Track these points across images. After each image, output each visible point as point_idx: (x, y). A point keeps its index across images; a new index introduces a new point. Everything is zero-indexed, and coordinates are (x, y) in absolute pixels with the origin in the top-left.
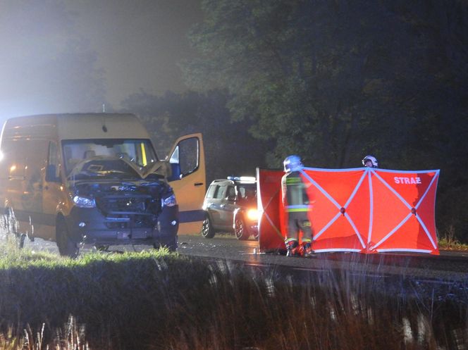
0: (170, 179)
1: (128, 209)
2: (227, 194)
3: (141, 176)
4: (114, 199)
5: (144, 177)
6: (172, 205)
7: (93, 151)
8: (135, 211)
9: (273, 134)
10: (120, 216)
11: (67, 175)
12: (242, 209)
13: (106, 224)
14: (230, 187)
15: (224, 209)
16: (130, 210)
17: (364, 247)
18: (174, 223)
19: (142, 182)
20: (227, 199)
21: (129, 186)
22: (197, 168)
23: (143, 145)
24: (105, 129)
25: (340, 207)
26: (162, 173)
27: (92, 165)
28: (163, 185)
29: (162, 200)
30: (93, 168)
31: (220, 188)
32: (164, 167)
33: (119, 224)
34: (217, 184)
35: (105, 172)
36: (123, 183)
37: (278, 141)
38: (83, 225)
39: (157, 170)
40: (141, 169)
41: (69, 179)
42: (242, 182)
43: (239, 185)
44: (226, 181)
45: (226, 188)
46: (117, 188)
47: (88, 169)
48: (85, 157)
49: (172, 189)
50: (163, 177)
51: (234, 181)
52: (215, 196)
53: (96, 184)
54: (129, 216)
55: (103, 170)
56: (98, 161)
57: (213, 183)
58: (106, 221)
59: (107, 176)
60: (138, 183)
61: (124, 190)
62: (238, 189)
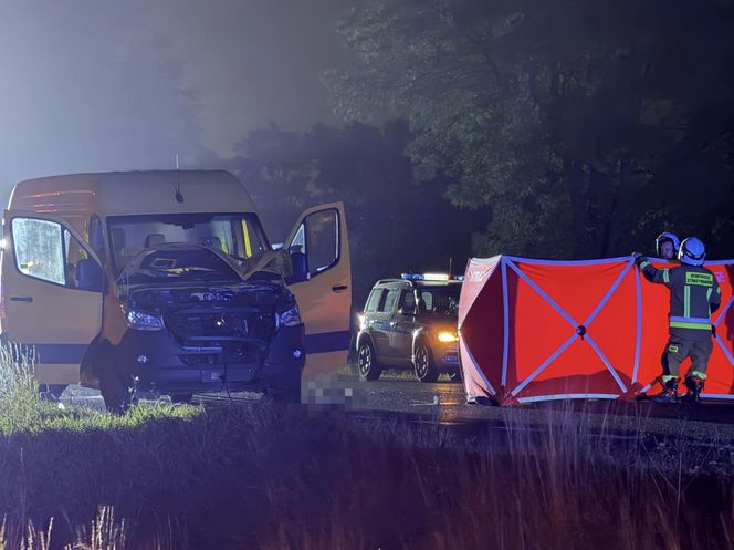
0: (290, 281)
1: (220, 332)
2: (402, 304)
3: (241, 275)
4: (197, 315)
5: (245, 278)
6: (293, 323)
7: (162, 235)
8: (230, 334)
9: (487, 198)
10: (207, 344)
11: (116, 276)
12: (425, 329)
13: (182, 357)
14: (405, 292)
15: (395, 329)
16: (223, 334)
17: (625, 391)
18: (298, 354)
19: (243, 286)
20: (400, 311)
21: (222, 293)
22: (337, 261)
23: (244, 223)
24: (179, 198)
25: (576, 326)
26: (278, 269)
27: (158, 259)
28: (279, 289)
29: (277, 316)
30: (159, 263)
31: (390, 293)
32: (280, 260)
33: (205, 358)
34: (383, 286)
35: (181, 270)
36: (211, 288)
37: (495, 211)
38: (145, 359)
39: (268, 265)
40: (240, 263)
41: (120, 283)
42: (426, 283)
43: (422, 289)
44: (399, 282)
45: (399, 293)
46: (201, 296)
47: (152, 265)
48: (147, 245)
49: (293, 296)
50: (278, 277)
51: (413, 281)
52: (381, 307)
53: (166, 290)
54: (221, 343)
55: (177, 267)
56: (169, 252)
57: (377, 285)
58: (184, 353)
59: (183, 277)
60: (235, 288)
61: (214, 301)
62: (419, 296)
